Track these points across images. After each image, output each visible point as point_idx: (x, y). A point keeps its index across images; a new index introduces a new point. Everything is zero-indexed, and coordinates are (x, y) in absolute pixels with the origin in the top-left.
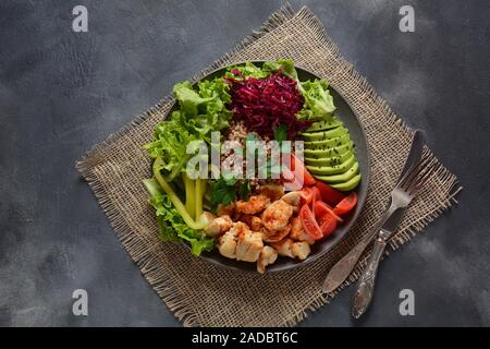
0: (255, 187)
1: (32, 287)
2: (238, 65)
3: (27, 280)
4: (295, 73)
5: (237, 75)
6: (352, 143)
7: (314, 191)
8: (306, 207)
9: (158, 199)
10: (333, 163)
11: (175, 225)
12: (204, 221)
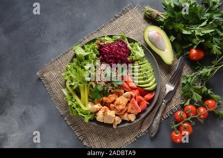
0: (111, 90)
1: (17, 125)
2: (102, 37)
3: (15, 122)
4: (126, 40)
5: (101, 42)
6: (152, 69)
7: (137, 92)
8: (133, 99)
9: (69, 98)
10: (144, 79)
11: (77, 109)
12: (90, 107)
